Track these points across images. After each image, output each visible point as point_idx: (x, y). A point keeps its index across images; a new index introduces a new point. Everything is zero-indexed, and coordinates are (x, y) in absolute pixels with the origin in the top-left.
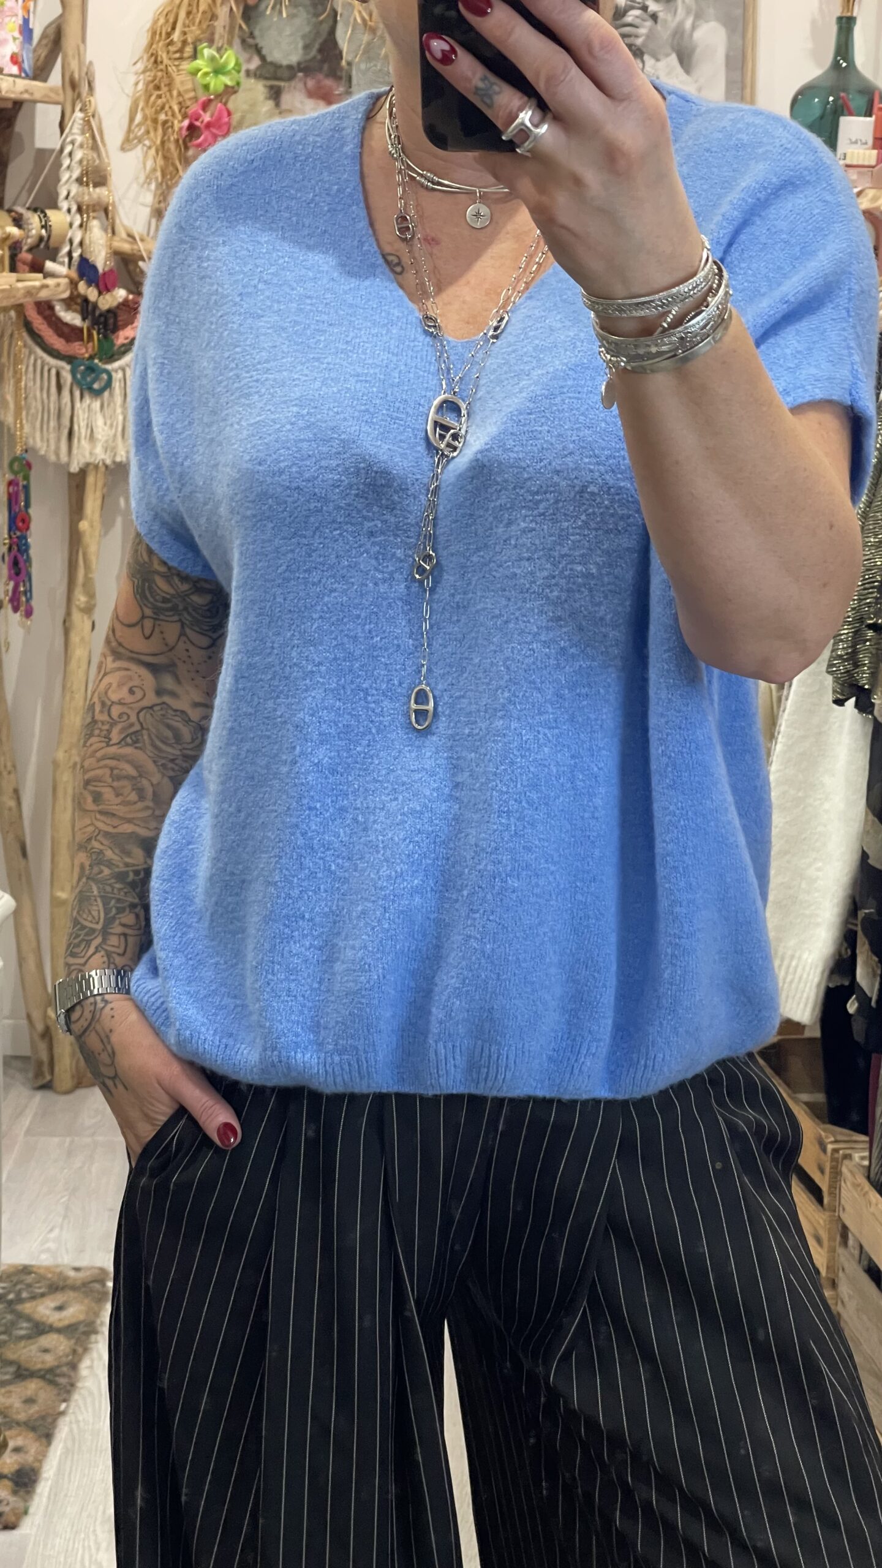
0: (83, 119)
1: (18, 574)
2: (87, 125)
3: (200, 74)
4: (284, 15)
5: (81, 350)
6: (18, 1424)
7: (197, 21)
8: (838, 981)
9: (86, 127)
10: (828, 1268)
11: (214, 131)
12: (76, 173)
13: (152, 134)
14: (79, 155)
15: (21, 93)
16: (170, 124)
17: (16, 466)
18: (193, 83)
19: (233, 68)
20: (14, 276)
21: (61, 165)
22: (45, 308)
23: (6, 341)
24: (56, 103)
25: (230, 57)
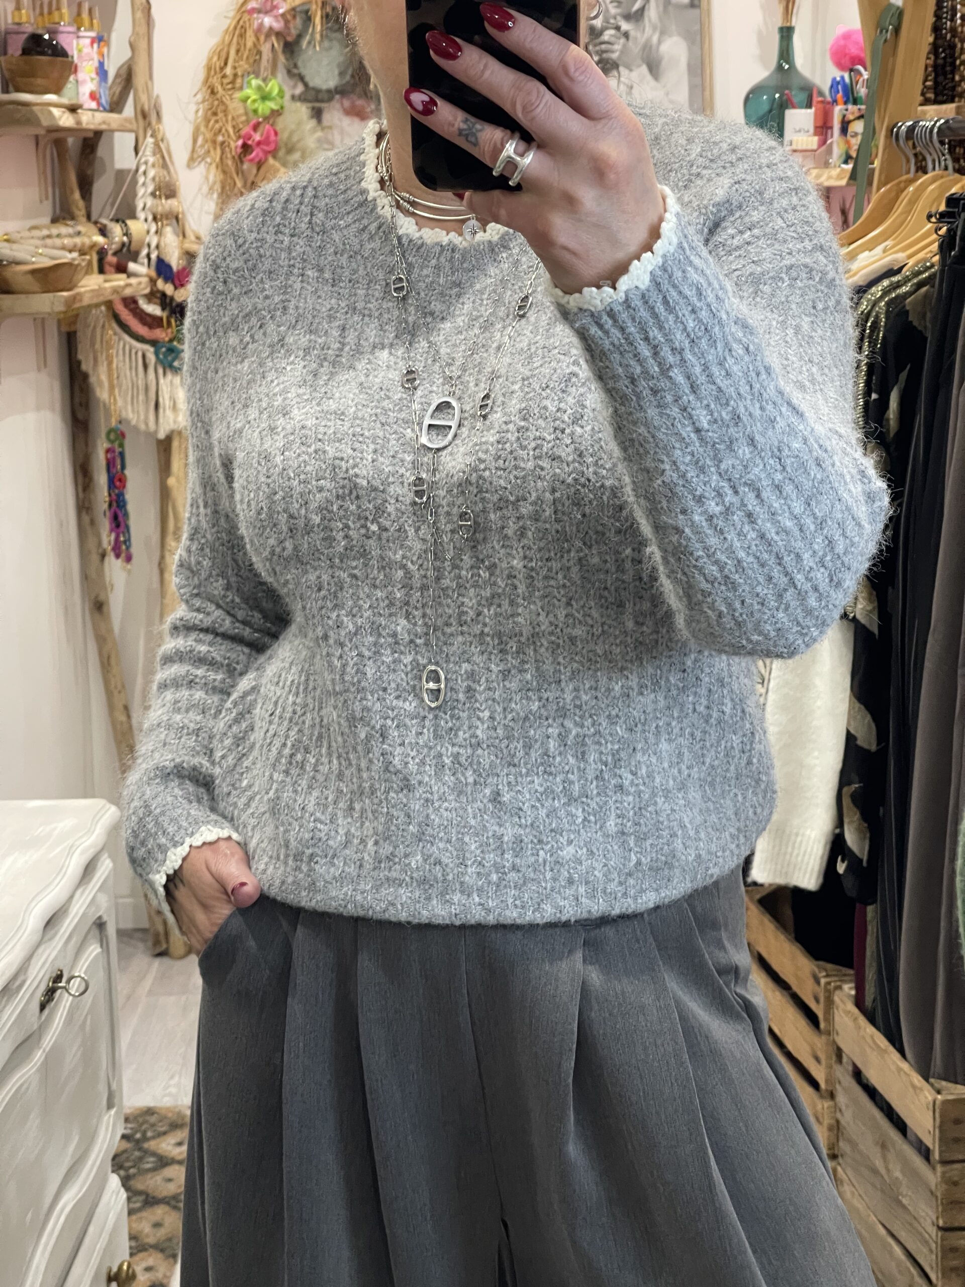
0: (154, 143)
1: (118, 526)
2: (157, 148)
3: (249, 101)
4: (318, 48)
5: (160, 334)
7: (245, 57)
9: (157, 150)
10: (827, 1081)
11: (265, 148)
12: (151, 188)
13: (212, 152)
14: (151, 173)
15: (100, 124)
16: (226, 144)
17: (112, 436)
18: (245, 108)
19: (278, 94)
20: (101, 278)
21: (137, 182)
22: (131, 303)
23: (98, 331)
24: (131, 131)
25: (273, 86)
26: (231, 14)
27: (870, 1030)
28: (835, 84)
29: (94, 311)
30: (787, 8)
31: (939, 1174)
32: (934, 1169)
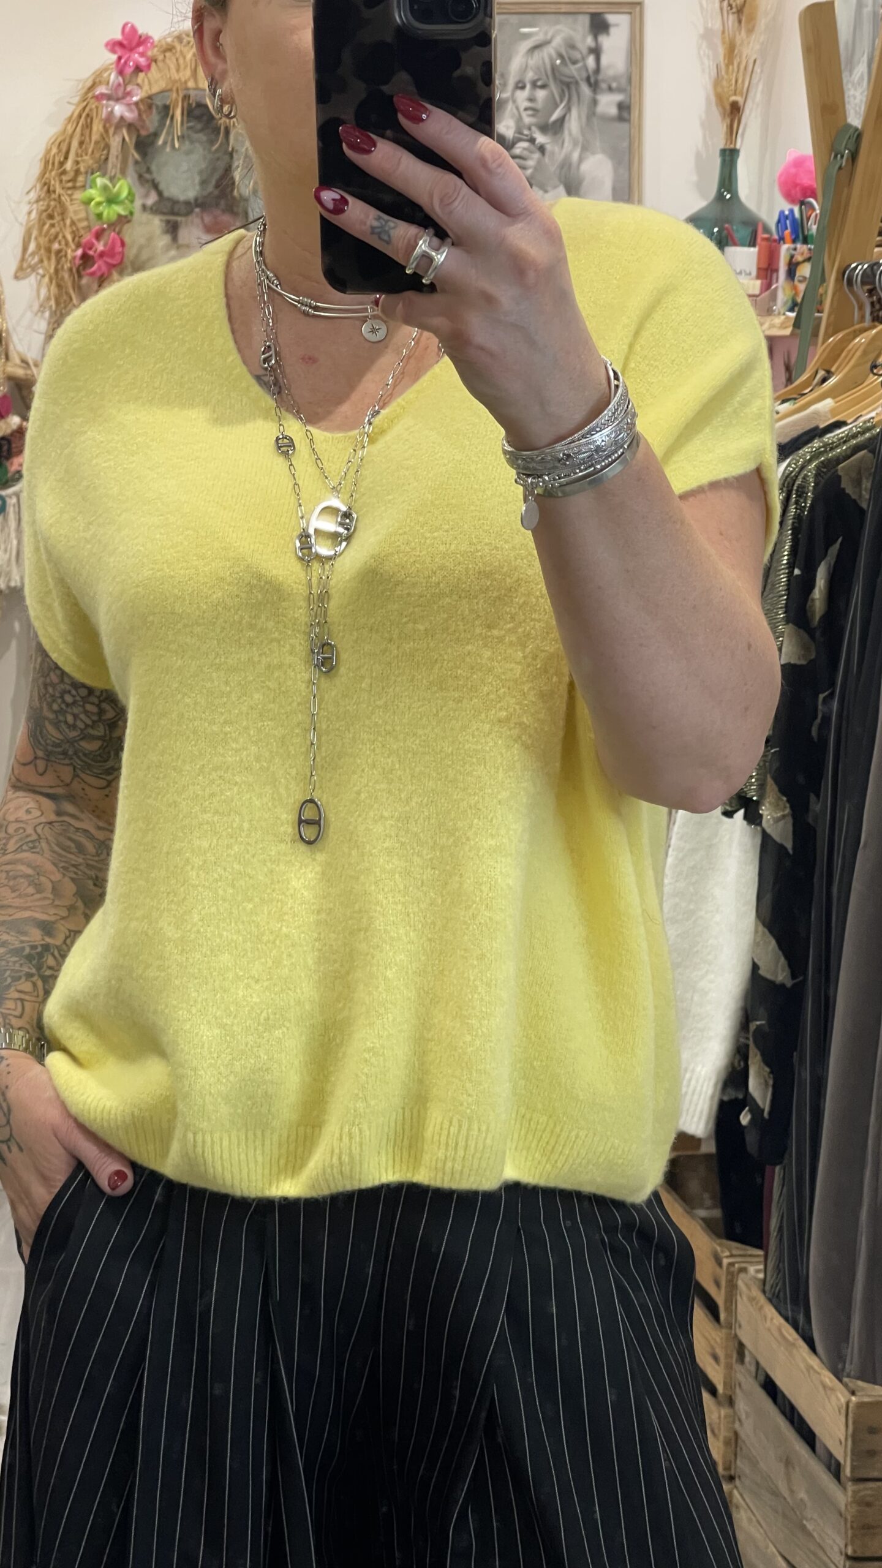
3: (93, 203)
4: (177, 145)
7: (90, 151)
8: (732, 1094)
10: (725, 1384)
11: (109, 260)
13: (46, 262)
16: (63, 253)
18: (87, 212)
19: (127, 198)
25: (123, 187)
26: (76, 100)
27: (779, 1320)
28: (782, 219)
30: (731, 127)
31: (850, 1493)
32: (845, 1489)
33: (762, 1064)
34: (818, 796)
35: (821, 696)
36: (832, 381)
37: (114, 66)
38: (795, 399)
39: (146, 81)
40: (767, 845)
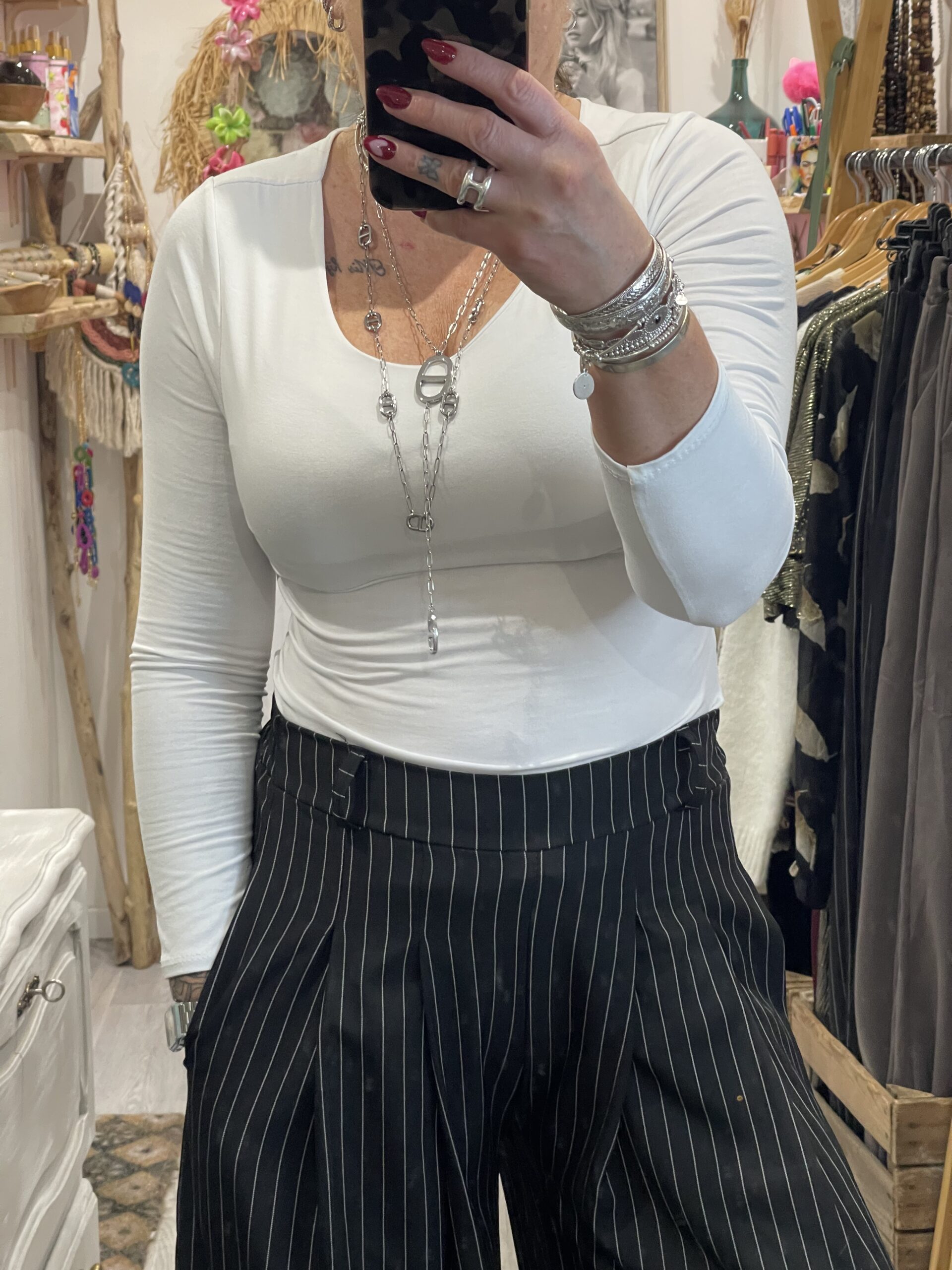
0: (123, 169)
1: (85, 542)
2: (126, 174)
3: (216, 128)
4: (283, 78)
5: (127, 356)
6: (115, 1252)
7: (212, 86)
8: (782, 848)
9: (125, 176)
12: (119, 213)
13: (180, 178)
14: (120, 198)
15: (71, 150)
16: (194, 170)
17: (80, 454)
18: (212, 135)
19: (244, 123)
20: (70, 300)
21: (105, 207)
22: (99, 324)
23: (67, 351)
24: (100, 157)
25: (240, 114)
26: (198, 45)
27: (828, 1036)
28: (788, 115)
29: (63, 333)
30: (741, 41)
31: (896, 1179)
32: (891, 1173)
33: (807, 826)
34: (845, 603)
35: (845, 520)
36: (841, 253)
37: (229, 16)
38: (810, 269)
39: (256, 26)
40: (804, 642)
